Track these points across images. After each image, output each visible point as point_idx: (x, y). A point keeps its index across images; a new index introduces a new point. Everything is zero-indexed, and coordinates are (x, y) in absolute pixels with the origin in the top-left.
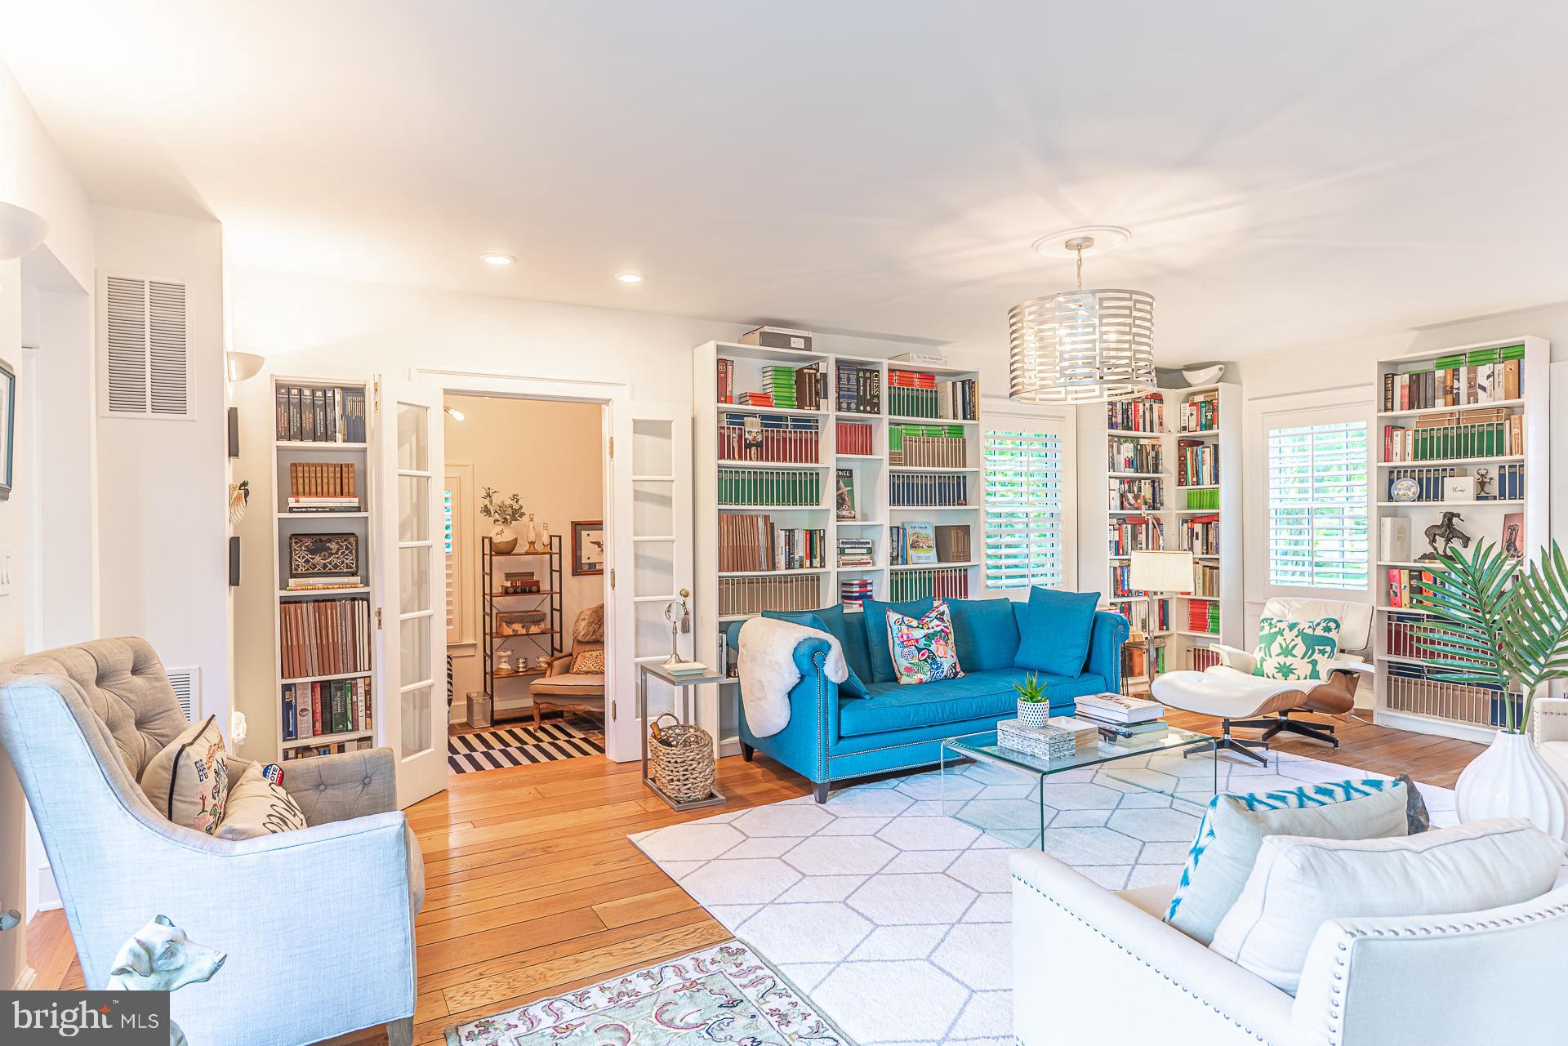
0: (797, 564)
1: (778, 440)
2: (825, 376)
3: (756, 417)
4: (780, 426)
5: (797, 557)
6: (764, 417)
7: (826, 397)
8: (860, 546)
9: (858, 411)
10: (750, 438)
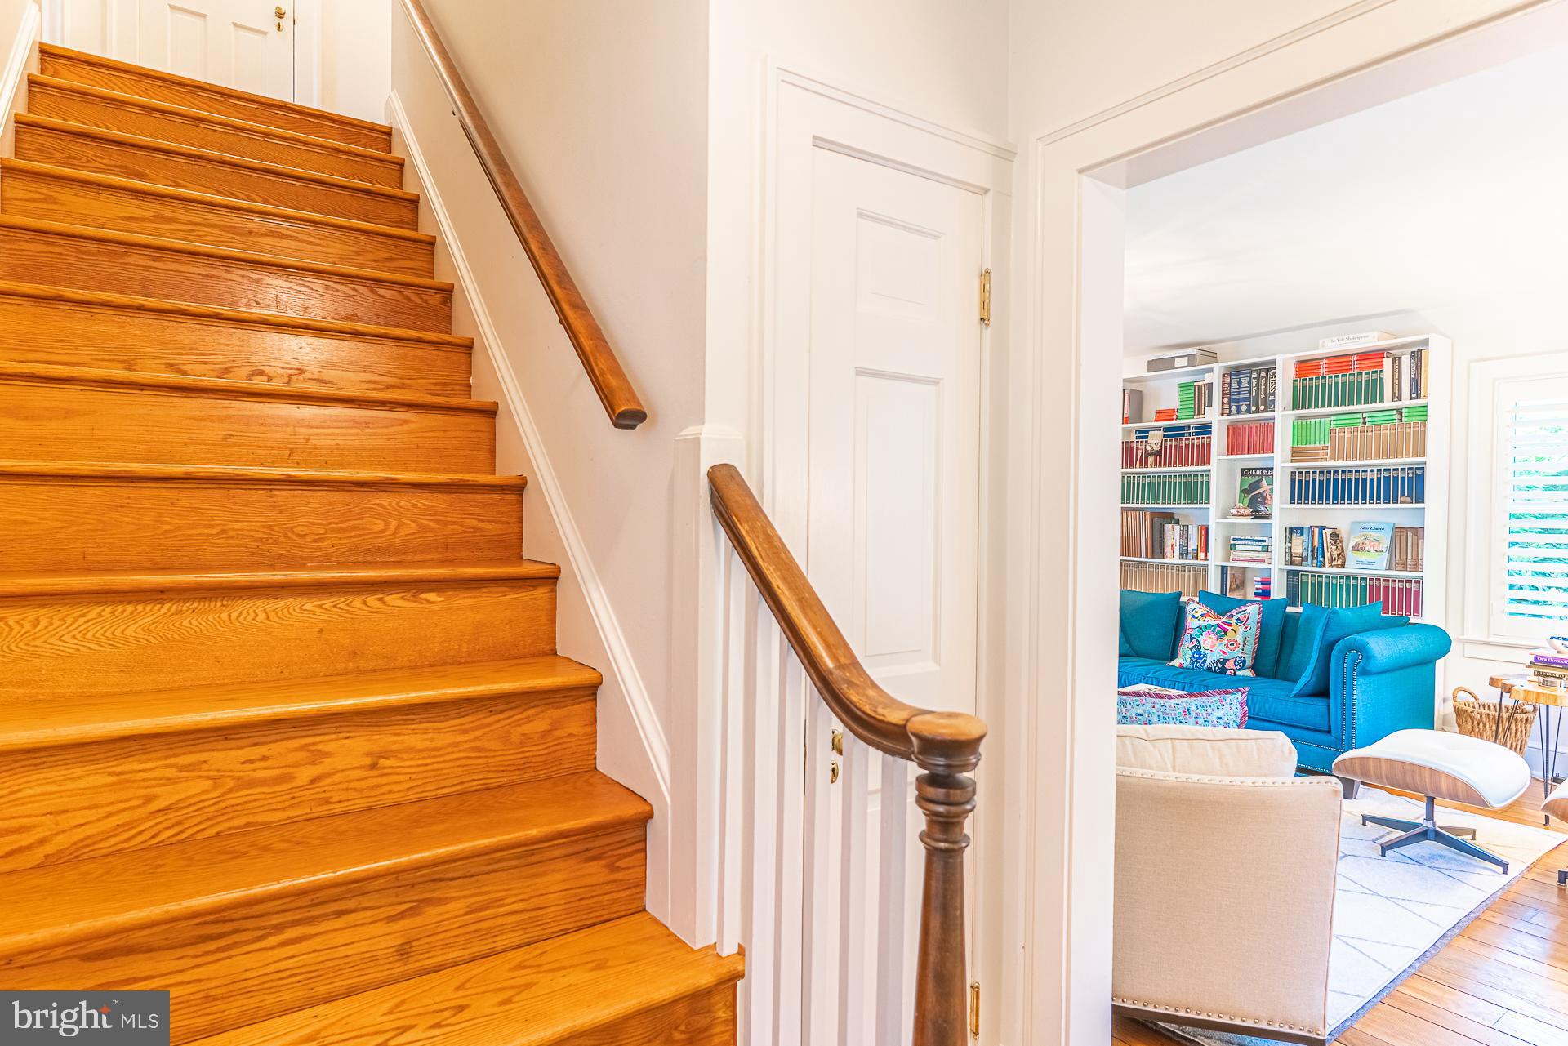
0: (1190, 556)
1: (1181, 447)
2: (1210, 385)
3: (1160, 430)
4: (1183, 435)
5: (1190, 549)
6: (1167, 429)
7: (1210, 404)
8: (1254, 543)
9: (1249, 411)
10: (1148, 448)
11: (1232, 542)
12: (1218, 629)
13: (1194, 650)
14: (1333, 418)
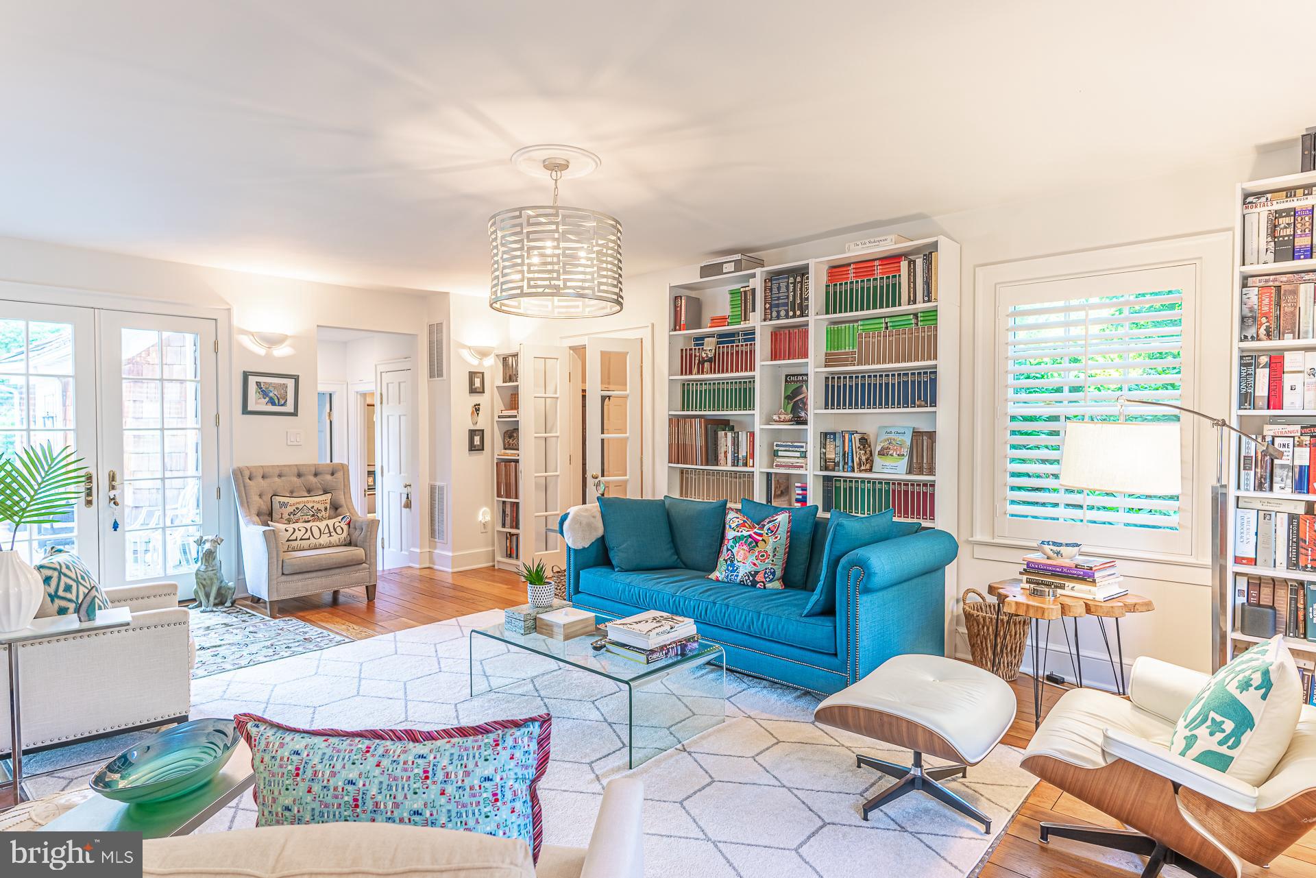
0: (741, 463)
1: (732, 354)
2: (754, 290)
3: (714, 337)
4: (733, 342)
5: (740, 456)
6: (720, 336)
7: (754, 310)
8: (794, 449)
9: (787, 317)
10: (704, 355)
11: (775, 448)
12: (750, 540)
13: (729, 562)
14: (860, 323)
